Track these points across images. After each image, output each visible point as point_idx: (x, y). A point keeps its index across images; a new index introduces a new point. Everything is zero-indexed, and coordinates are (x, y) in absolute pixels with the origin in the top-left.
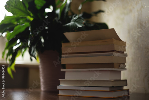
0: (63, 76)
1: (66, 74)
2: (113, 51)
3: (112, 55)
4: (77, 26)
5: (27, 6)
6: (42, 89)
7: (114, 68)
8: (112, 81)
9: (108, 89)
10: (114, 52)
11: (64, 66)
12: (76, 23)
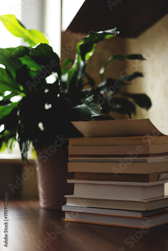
0: (70, 189)
1: (76, 188)
2: (148, 155)
3: (146, 161)
4: (90, 114)
5: (14, 75)
6: (42, 204)
7: (149, 182)
8: (146, 203)
9: (139, 215)
10: (149, 157)
11: (72, 175)
12: (90, 109)
